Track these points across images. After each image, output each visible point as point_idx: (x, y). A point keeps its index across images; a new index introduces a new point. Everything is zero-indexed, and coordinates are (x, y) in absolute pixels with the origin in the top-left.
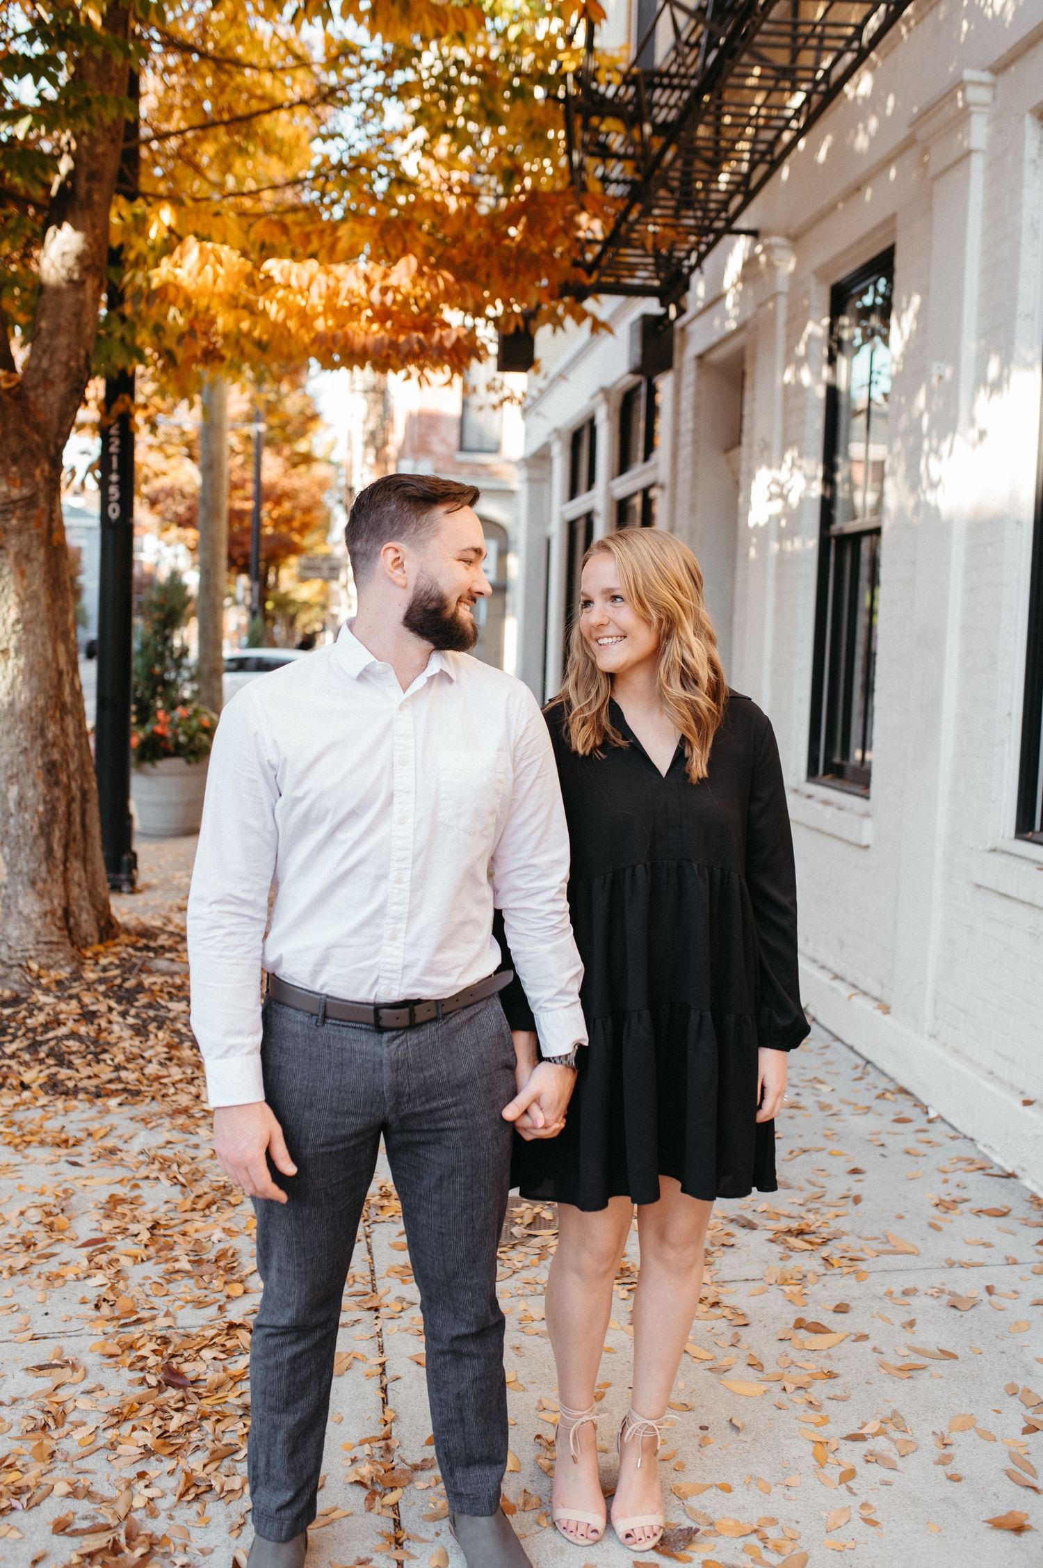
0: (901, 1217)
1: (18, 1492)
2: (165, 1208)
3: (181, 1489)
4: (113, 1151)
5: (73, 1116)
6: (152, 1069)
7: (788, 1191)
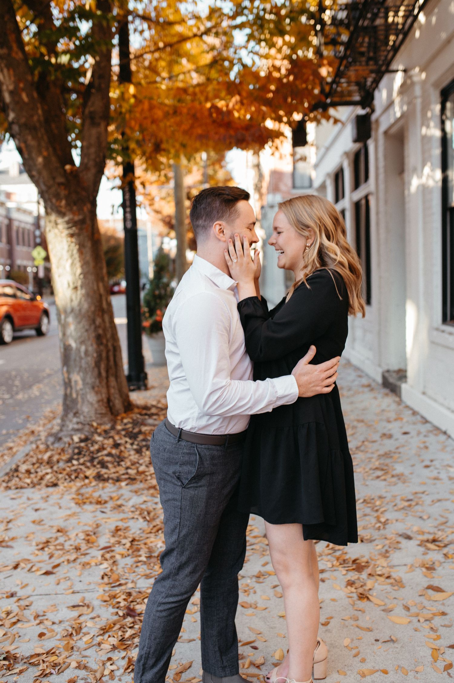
1: (55, 665)
2: (138, 532)
3: (126, 666)
4: (120, 506)
5: (106, 490)
6: (142, 469)
7: (430, 520)
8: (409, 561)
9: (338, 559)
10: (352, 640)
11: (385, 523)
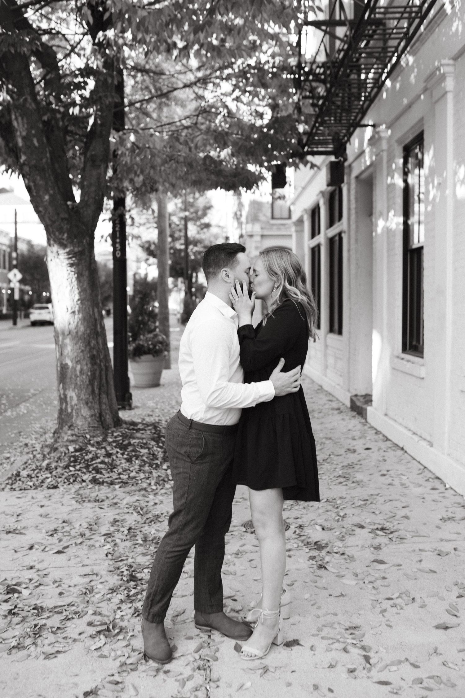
0: (425, 524)
1: (76, 613)
2: (134, 523)
3: (133, 612)
4: (116, 504)
5: (101, 492)
6: (132, 474)
7: (381, 515)
8: (360, 543)
9: (302, 541)
10: (311, 595)
11: (343, 517)
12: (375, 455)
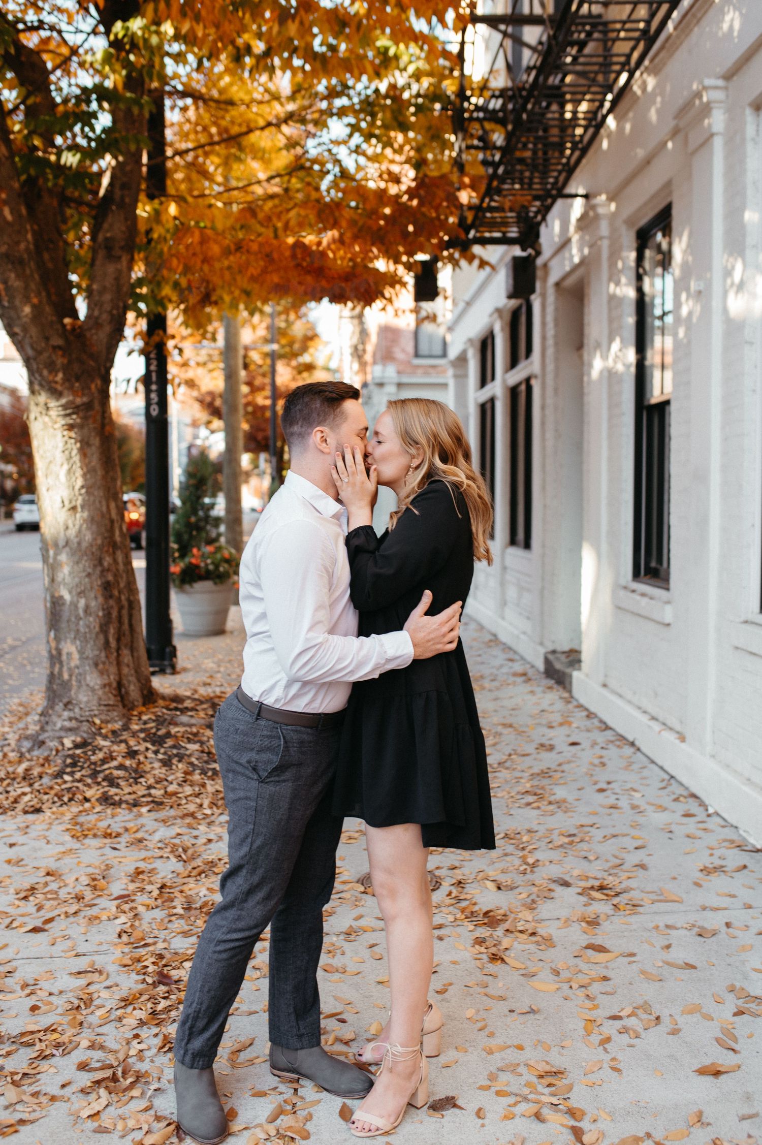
0: (675, 878)
1: (58, 1046)
2: (170, 876)
3: (160, 1044)
4: (140, 841)
5: (117, 819)
6: (171, 788)
7: (598, 862)
8: (564, 913)
9: (463, 911)
10: (478, 1011)
11: (534, 866)
12: (586, 755)
